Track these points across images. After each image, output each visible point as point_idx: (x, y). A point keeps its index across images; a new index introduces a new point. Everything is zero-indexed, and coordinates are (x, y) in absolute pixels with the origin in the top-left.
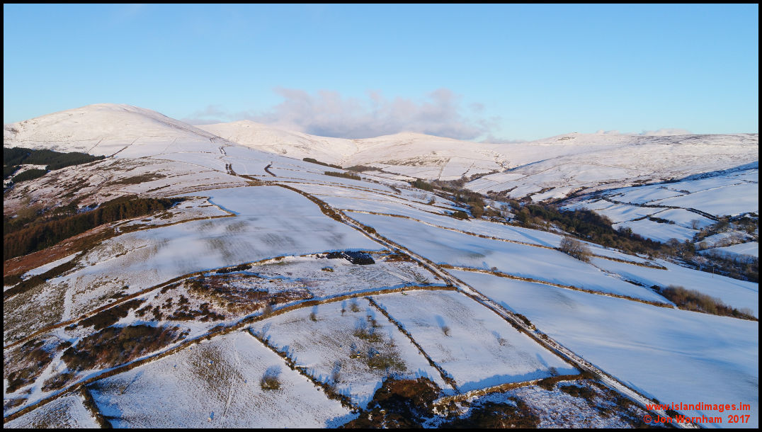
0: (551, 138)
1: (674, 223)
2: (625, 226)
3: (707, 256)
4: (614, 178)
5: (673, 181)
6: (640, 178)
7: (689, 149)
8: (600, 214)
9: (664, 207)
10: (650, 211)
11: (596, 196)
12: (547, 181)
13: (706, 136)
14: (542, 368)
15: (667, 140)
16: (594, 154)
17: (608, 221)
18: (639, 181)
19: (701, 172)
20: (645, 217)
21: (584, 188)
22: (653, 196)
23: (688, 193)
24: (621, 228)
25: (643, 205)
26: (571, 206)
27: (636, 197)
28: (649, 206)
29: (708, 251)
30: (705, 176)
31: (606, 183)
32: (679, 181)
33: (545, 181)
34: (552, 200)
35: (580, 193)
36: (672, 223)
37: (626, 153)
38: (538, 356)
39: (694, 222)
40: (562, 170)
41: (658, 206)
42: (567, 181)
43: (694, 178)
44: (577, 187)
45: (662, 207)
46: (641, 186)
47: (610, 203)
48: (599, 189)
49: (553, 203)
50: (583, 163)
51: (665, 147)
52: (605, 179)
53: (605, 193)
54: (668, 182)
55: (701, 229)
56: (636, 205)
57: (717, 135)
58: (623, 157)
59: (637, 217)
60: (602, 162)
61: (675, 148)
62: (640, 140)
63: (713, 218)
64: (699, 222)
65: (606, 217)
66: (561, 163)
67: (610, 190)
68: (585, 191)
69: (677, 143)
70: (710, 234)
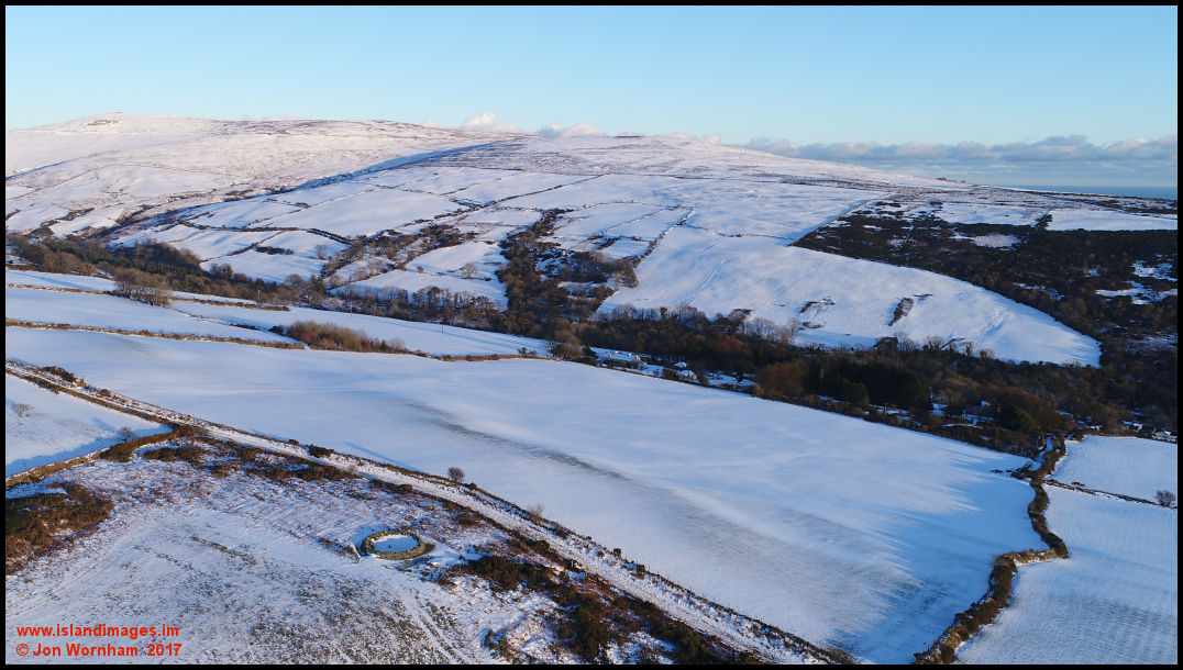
0: (73, 121)
1: (292, 253)
2: (220, 264)
3: (342, 296)
4: (193, 189)
5: (283, 191)
6: (235, 188)
7: (300, 141)
8: (178, 248)
9: (275, 229)
10: (256, 237)
11: (169, 219)
12: (77, 197)
13: (322, 122)
14: (105, 435)
15: (267, 126)
16: (156, 150)
17: (193, 258)
18: (233, 193)
19: (321, 177)
20: (250, 248)
21: (146, 208)
22: (258, 214)
23: (307, 206)
24: (214, 267)
25: (244, 229)
26: (126, 239)
27: (232, 217)
28: (253, 230)
29: (342, 289)
30: (327, 182)
31: (182, 198)
32: (291, 190)
33: (73, 198)
34: (90, 232)
35: (139, 217)
36: (290, 252)
37: (208, 147)
38: (97, 420)
39: (320, 248)
40: (101, 176)
41: (267, 229)
42: (116, 196)
43: (312, 185)
44: (132, 206)
45: (272, 229)
46: (237, 200)
47: (192, 230)
48: (172, 207)
49: (94, 236)
50: (139, 164)
51: (268, 139)
52: (179, 192)
53: (181, 214)
54: (277, 192)
55: (330, 258)
56: (234, 229)
57: (335, 122)
58: (203, 153)
59: (237, 248)
60: (172, 163)
61: (281, 139)
62: (227, 128)
63: (344, 240)
64: (326, 247)
65: (188, 251)
66: (99, 165)
67: (190, 208)
68: (148, 213)
69: (283, 132)
70: (342, 264)
